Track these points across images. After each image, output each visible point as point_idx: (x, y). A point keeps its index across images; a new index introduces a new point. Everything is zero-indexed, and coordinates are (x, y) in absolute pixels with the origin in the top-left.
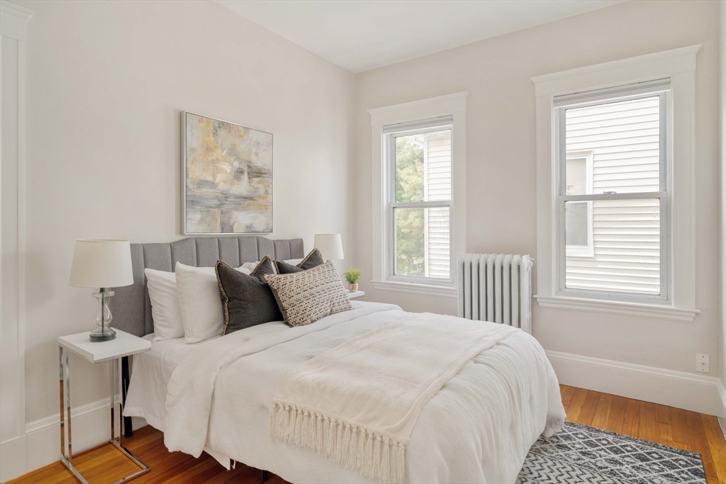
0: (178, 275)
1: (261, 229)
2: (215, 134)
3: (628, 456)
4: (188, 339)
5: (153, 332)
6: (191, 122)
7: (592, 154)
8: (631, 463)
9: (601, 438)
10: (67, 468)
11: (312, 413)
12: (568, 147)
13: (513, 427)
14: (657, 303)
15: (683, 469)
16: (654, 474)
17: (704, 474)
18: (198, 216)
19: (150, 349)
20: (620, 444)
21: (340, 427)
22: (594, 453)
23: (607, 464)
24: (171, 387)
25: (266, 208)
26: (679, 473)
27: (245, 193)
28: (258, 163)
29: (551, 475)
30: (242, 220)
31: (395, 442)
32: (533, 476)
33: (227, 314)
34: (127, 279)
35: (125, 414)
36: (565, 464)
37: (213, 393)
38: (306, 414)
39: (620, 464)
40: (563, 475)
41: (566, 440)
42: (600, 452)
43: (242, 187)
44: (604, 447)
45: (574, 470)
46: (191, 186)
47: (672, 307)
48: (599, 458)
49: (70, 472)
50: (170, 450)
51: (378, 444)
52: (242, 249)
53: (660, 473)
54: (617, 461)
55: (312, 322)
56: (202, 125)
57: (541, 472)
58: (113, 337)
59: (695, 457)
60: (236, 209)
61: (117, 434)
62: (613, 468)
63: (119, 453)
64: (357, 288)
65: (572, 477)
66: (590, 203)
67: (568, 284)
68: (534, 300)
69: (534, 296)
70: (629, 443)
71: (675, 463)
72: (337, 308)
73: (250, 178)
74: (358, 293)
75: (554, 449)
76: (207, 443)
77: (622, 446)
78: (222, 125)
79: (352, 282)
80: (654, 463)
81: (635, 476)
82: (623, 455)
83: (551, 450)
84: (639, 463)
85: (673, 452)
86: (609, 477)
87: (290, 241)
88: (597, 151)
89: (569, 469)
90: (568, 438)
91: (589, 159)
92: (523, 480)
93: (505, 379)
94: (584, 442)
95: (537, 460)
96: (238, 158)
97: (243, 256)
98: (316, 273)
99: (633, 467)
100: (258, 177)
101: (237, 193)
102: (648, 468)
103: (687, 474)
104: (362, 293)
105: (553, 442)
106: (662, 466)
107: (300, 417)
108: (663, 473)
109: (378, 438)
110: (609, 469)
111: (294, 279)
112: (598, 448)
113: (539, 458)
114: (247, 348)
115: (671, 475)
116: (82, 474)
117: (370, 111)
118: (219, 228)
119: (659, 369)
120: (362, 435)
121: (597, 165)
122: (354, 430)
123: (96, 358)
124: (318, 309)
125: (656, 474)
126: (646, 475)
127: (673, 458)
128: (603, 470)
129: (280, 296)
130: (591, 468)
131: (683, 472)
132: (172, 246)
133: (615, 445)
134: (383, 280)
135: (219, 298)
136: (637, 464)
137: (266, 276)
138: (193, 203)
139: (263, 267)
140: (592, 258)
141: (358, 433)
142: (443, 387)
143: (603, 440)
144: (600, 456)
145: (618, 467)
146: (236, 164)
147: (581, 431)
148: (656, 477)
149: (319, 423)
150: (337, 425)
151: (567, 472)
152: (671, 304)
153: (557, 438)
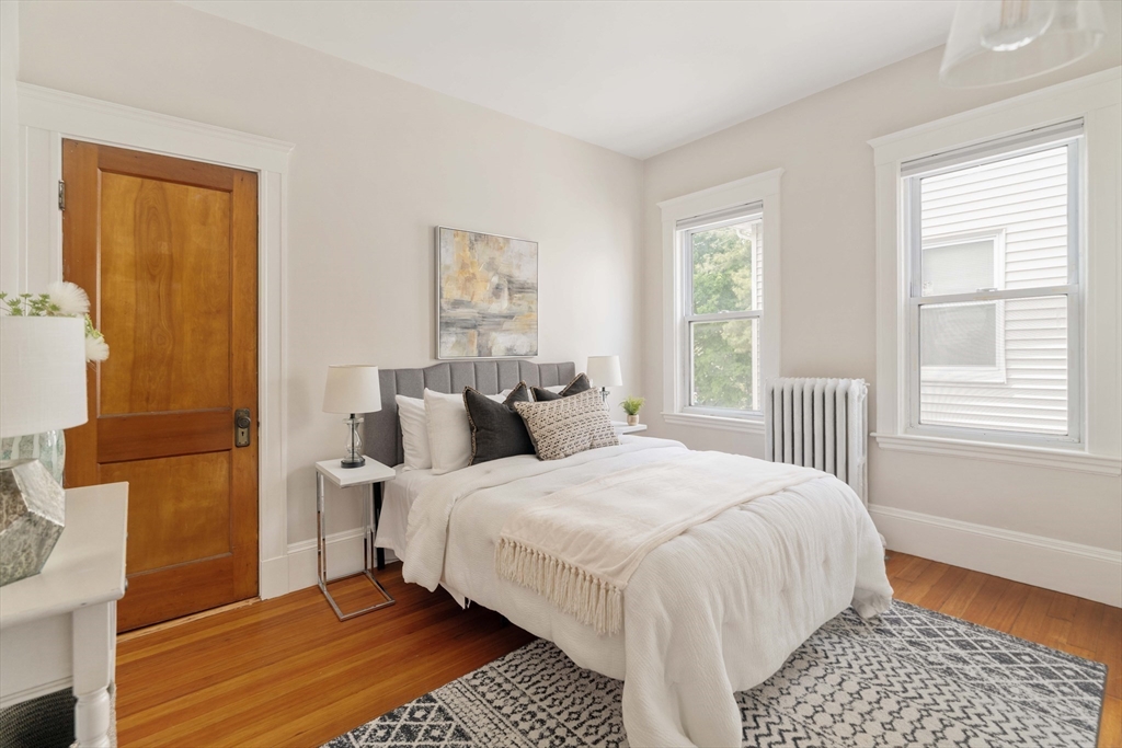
0: (426, 402)
1: (524, 352)
2: (471, 248)
3: (982, 654)
4: (434, 470)
5: (403, 462)
6: (446, 237)
7: (1004, 233)
8: (983, 663)
9: (947, 627)
10: (322, 593)
11: (535, 551)
12: (924, 233)
13: (786, 592)
14: (1062, 447)
15: (1066, 680)
16: (1015, 680)
17: (1102, 692)
18: (453, 339)
19: (394, 478)
20: (974, 638)
21: (560, 567)
22: (928, 644)
23: (943, 660)
24: (411, 517)
25: (530, 327)
26: (1057, 685)
27: (505, 312)
28: (522, 275)
29: (854, 663)
30: (501, 343)
31: (611, 587)
32: (828, 661)
33: (474, 445)
34: (375, 405)
35: (378, 544)
36: (879, 653)
37: (448, 526)
38: (529, 551)
39: (965, 662)
40: (871, 664)
41: (891, 624)
42: (939, 644)
43: (502, 305)
44: (946, 639)
45: (890, 661)
46: (445, 306)
47: (1086, 453)
48: (935, 652)
49: (325, 597)
50: (406, 581)
51: (594, 587)
52: (501, 374)
53: (1026, 681)
54: (960, 658)
55: (566, 456)
56: (457, 239)
57: (840, 659)
58: (362, 463)
59: (1094, 668)
60: (494, 330)
61: (369, 567)
62: (951, 666)
63: (371, 583)
64: (638, 420)
65: (883, 669)
66: (999, 303)
67: (923, 418)
68: (870, 441)
69: (872, 434)
70: (989, 638)
71: (1056, 672)
72: (599, 441)
73: (510, 295)
74: (638, 426)
75: (869, 633)
76: (443, 577)
77: (976, 641)
78: (479, 237)
79: (631, 414)
80: (1021, 668)
81: (982, 679)
82: (974, 651)
83: (865, 634)
84: (995, 664)
85: (1059, 657)
86: (941, 676)
87: (558, 365)
88: (1011, 229)
89: (884, 658)
90: (897, 621)
91: (999, 242)
92: (813, 663)
93: (778, 532)
94: (919, 630)
95: (840, 643)
96: (496, 272)
97: (502, 382)
98: (575, 401)
99: (983, 669)
100: (520, 292)
101: (496, 312)
102: (1007, 672)
103: (1071, 687)
104: (644, 427)
105: (871, 624)
106: (1032, 672)
107: (523, 554)
108: (1031, 682)
109: (595, 581)
110: (944, 667)
111: (547, 408)
112: (937, 639)
113: (844, 641)
114: (485, 480)
115: (1043, 685)
116: (334, 599)
117: (661, 204)
118: (476, 352)
119: (1064, 542)
120: (581, 577)
121: (1011, 248)
122: (573, 570)
123: (342, 483)
124: (573, 442)
125: (1018, 682)
126: (1001, 681)
127: (1056, 665)
128: (935, 667)
129: (531, 427)
130: (916, 661)
131: (1065, 684)
132: (425, 371)
133: (967, 638)
134: (676, 412)
135: (468, 428)
136: (992, 666)
137: (516, 404)
138: (448, 324)
139: (518, 394)
140: (1003, 383)
141: (577, 575)
142: (684, 533)
143: (950, 629)
144: (937, 649)
145: (960, 665)
146: (495, 280)
147: (920, 615)
148: (1015, 685)
149: (540, 561)
150: (557, 566)
151: (880, 663)
152: (1083, 449)
153: (880, 621)
